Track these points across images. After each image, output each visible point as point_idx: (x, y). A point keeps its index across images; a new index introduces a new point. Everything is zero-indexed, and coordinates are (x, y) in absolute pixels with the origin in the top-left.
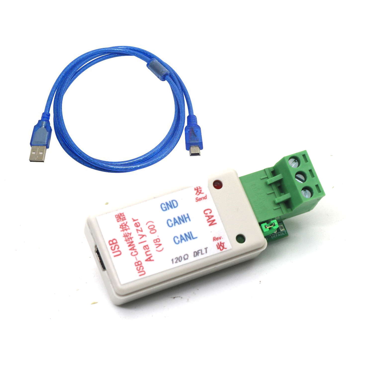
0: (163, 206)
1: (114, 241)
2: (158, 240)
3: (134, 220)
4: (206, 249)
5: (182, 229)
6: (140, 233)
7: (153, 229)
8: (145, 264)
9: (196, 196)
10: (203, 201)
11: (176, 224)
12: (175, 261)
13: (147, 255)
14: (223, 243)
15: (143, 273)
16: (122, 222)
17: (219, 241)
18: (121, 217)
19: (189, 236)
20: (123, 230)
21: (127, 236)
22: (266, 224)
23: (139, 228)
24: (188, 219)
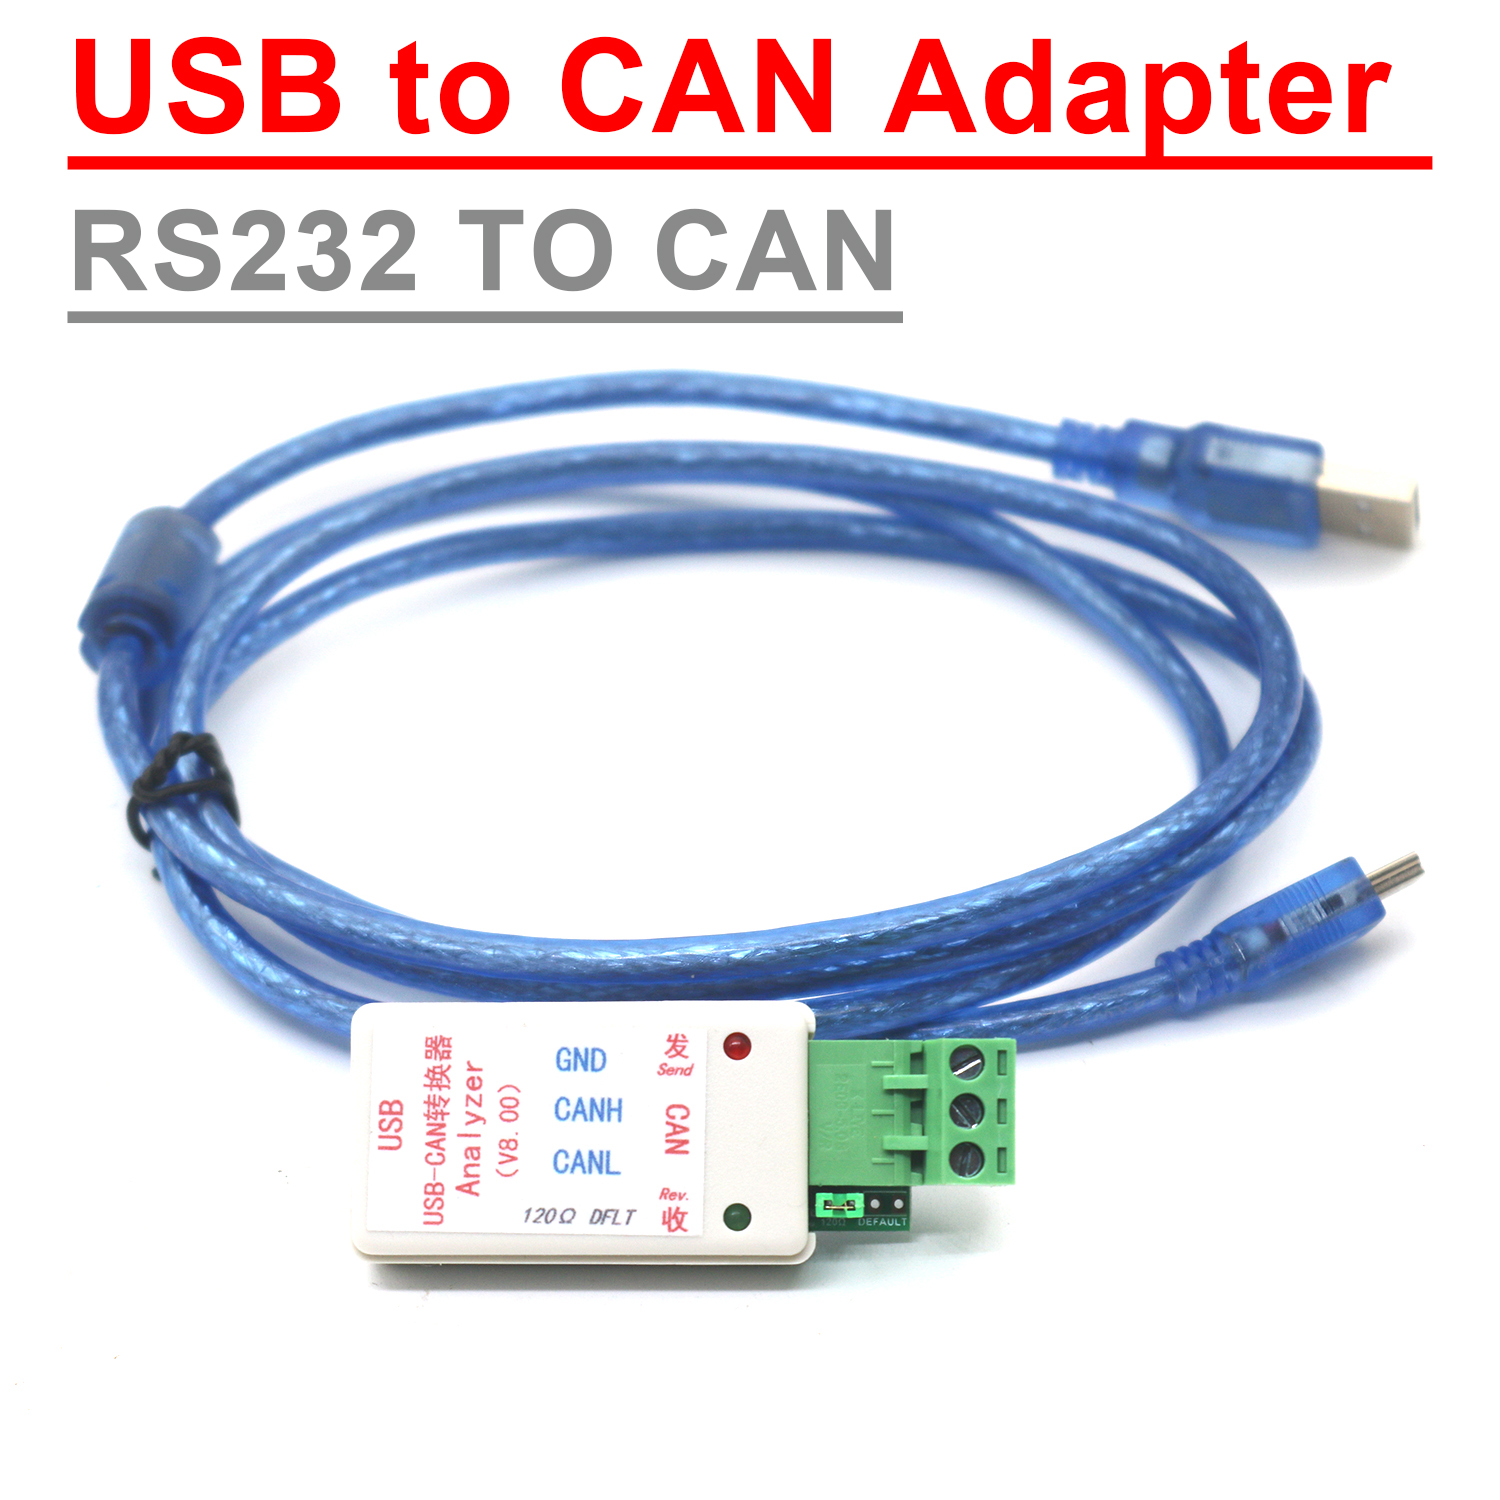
0: (564, 1055)
1: (396, 1108)
2: (512, 1145)
3: (471, 1069)
4: (631, 1212)
5: (588, 1136)
6: (473, 1108)
7: (510, 1110)
8: (451, 1196)
9: (665, 1059)
10: (678, 1078)
11: (580, 1117)
12: (534, 1215)
13: (467, 1175)
14: (684, 1214)
15: (437, 1219)
16: (437, 1063)
17: (674, 1204)
18: (441, 1048)
19: (599, 1163)
20: (431, 1086)
21: (435, 1105)
22: (829, 1196)
23: (475, 1095)
24: (614, 1115)
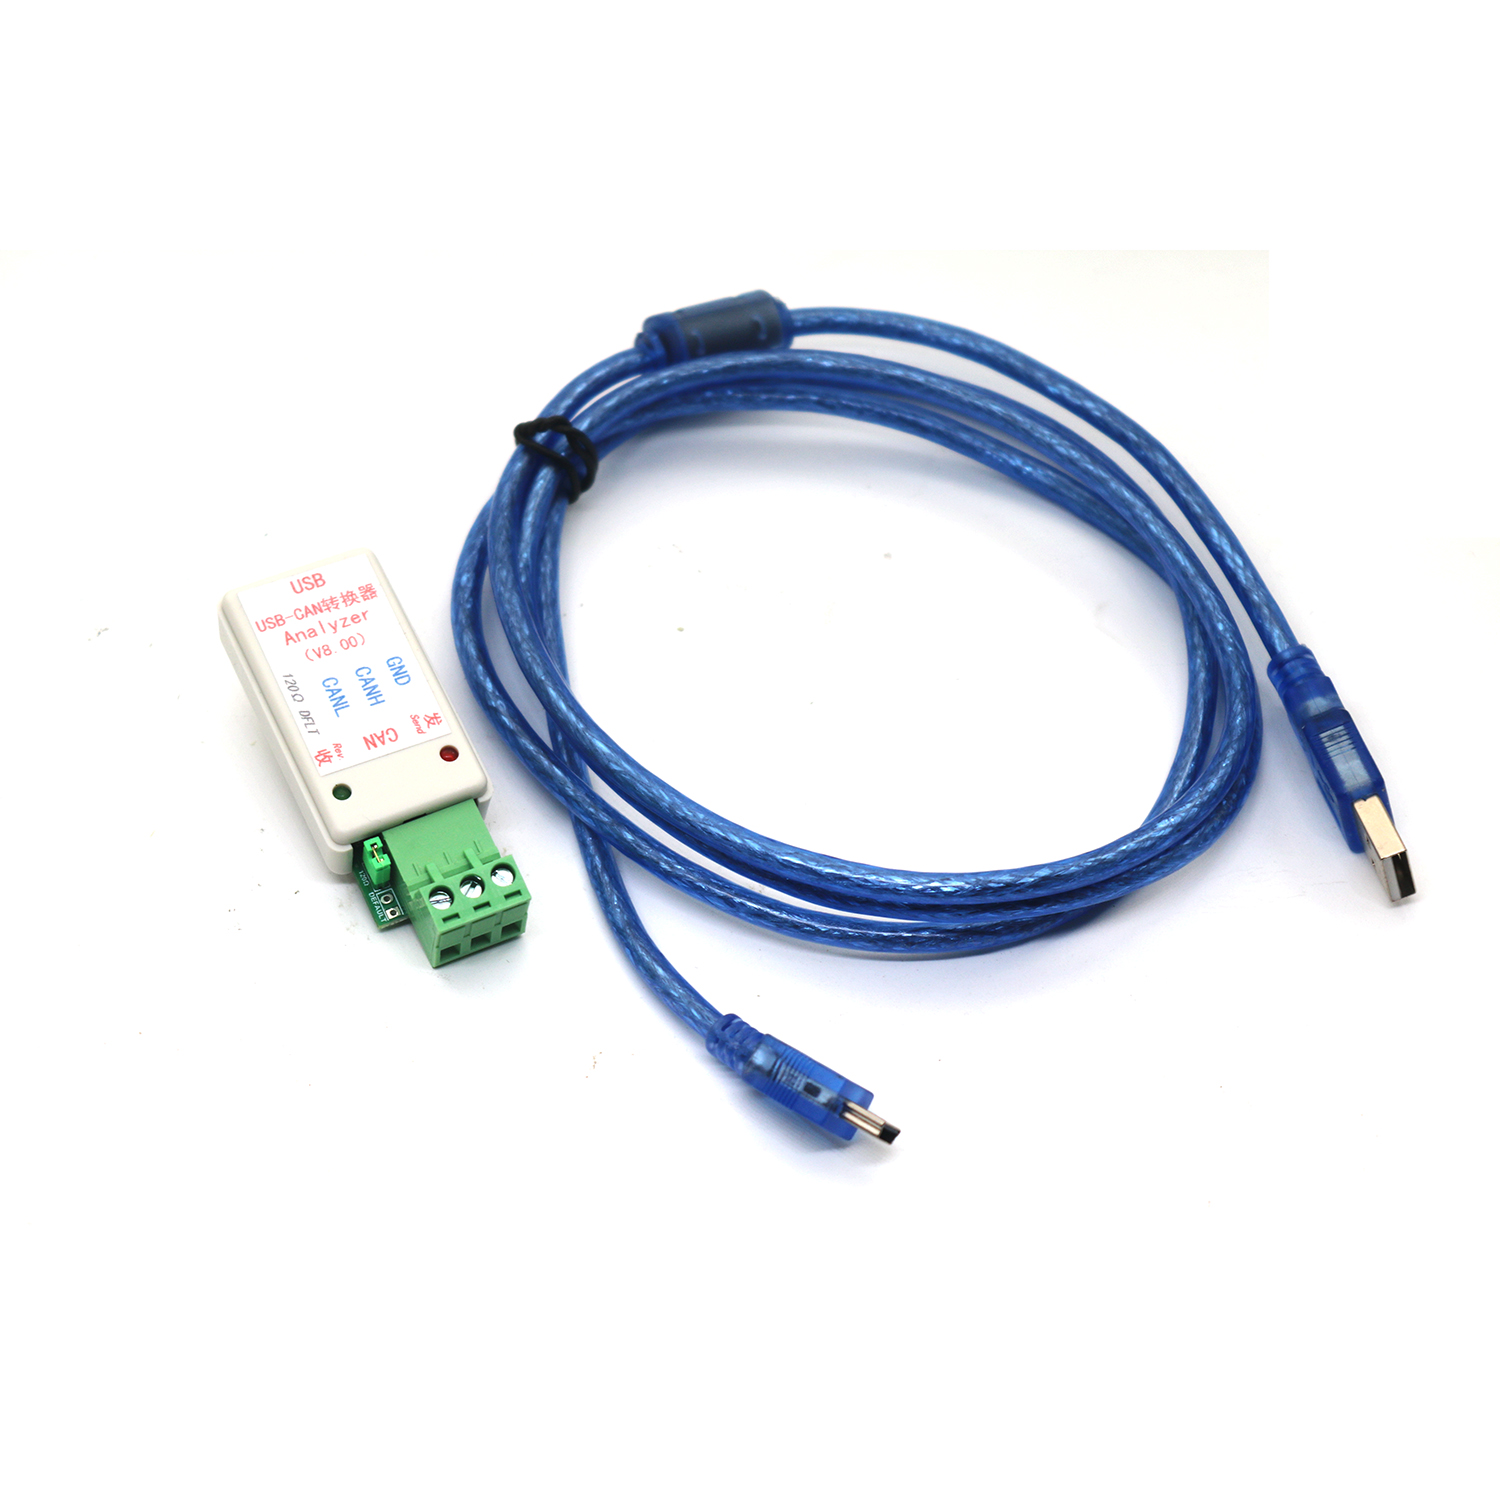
0: (397, 661)
1: (320, 583)
2: (328, 652)
3: (364, 614)
4: (317, 731)
5: (353, 691)
6: (340, 624)
7: (349, 643)
8: (280, 631)
9: (422, 716)
10: (415, 728)
11: (363, 683)
12: (290, 679)
13: (297, 635)
14: (330, 761)
15: (262, 628)
16: (359, 595)
17: (333, 753)
18: (368, 594)
19: (339, 703)
20: (343, 596)
21: (332, 602)
22: (380, 845)
23: (349, 621)
24: (374, 701)
